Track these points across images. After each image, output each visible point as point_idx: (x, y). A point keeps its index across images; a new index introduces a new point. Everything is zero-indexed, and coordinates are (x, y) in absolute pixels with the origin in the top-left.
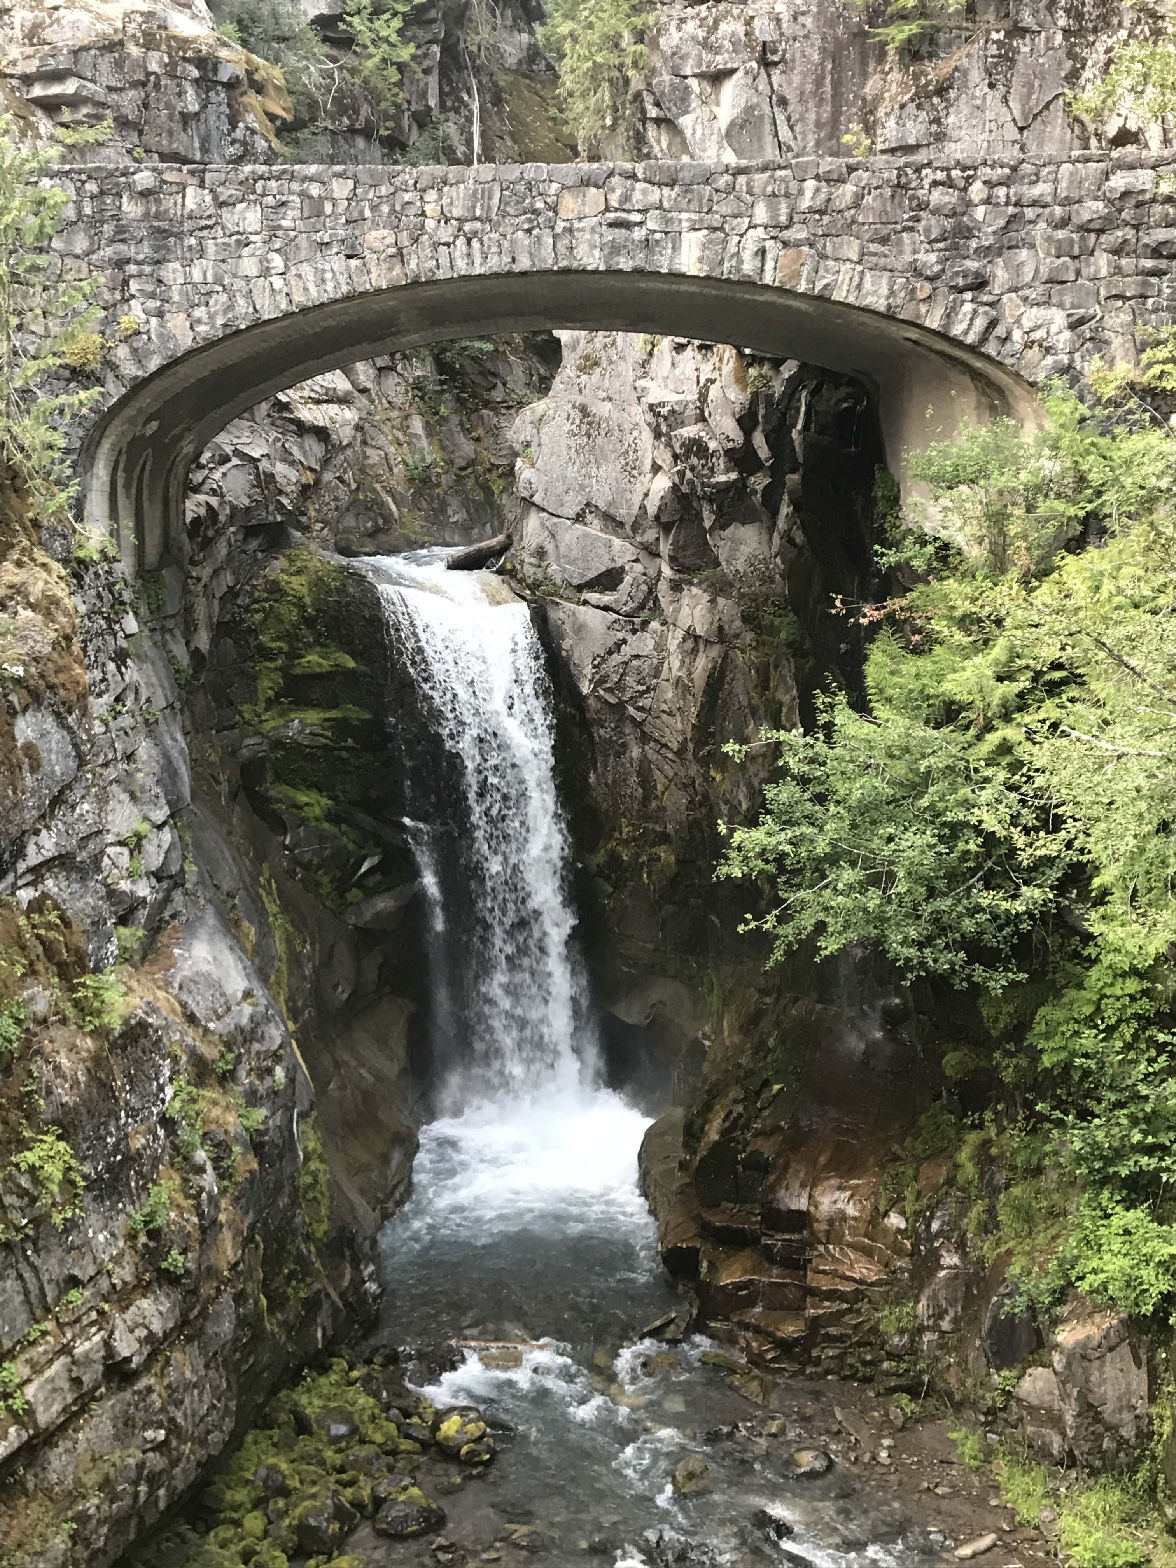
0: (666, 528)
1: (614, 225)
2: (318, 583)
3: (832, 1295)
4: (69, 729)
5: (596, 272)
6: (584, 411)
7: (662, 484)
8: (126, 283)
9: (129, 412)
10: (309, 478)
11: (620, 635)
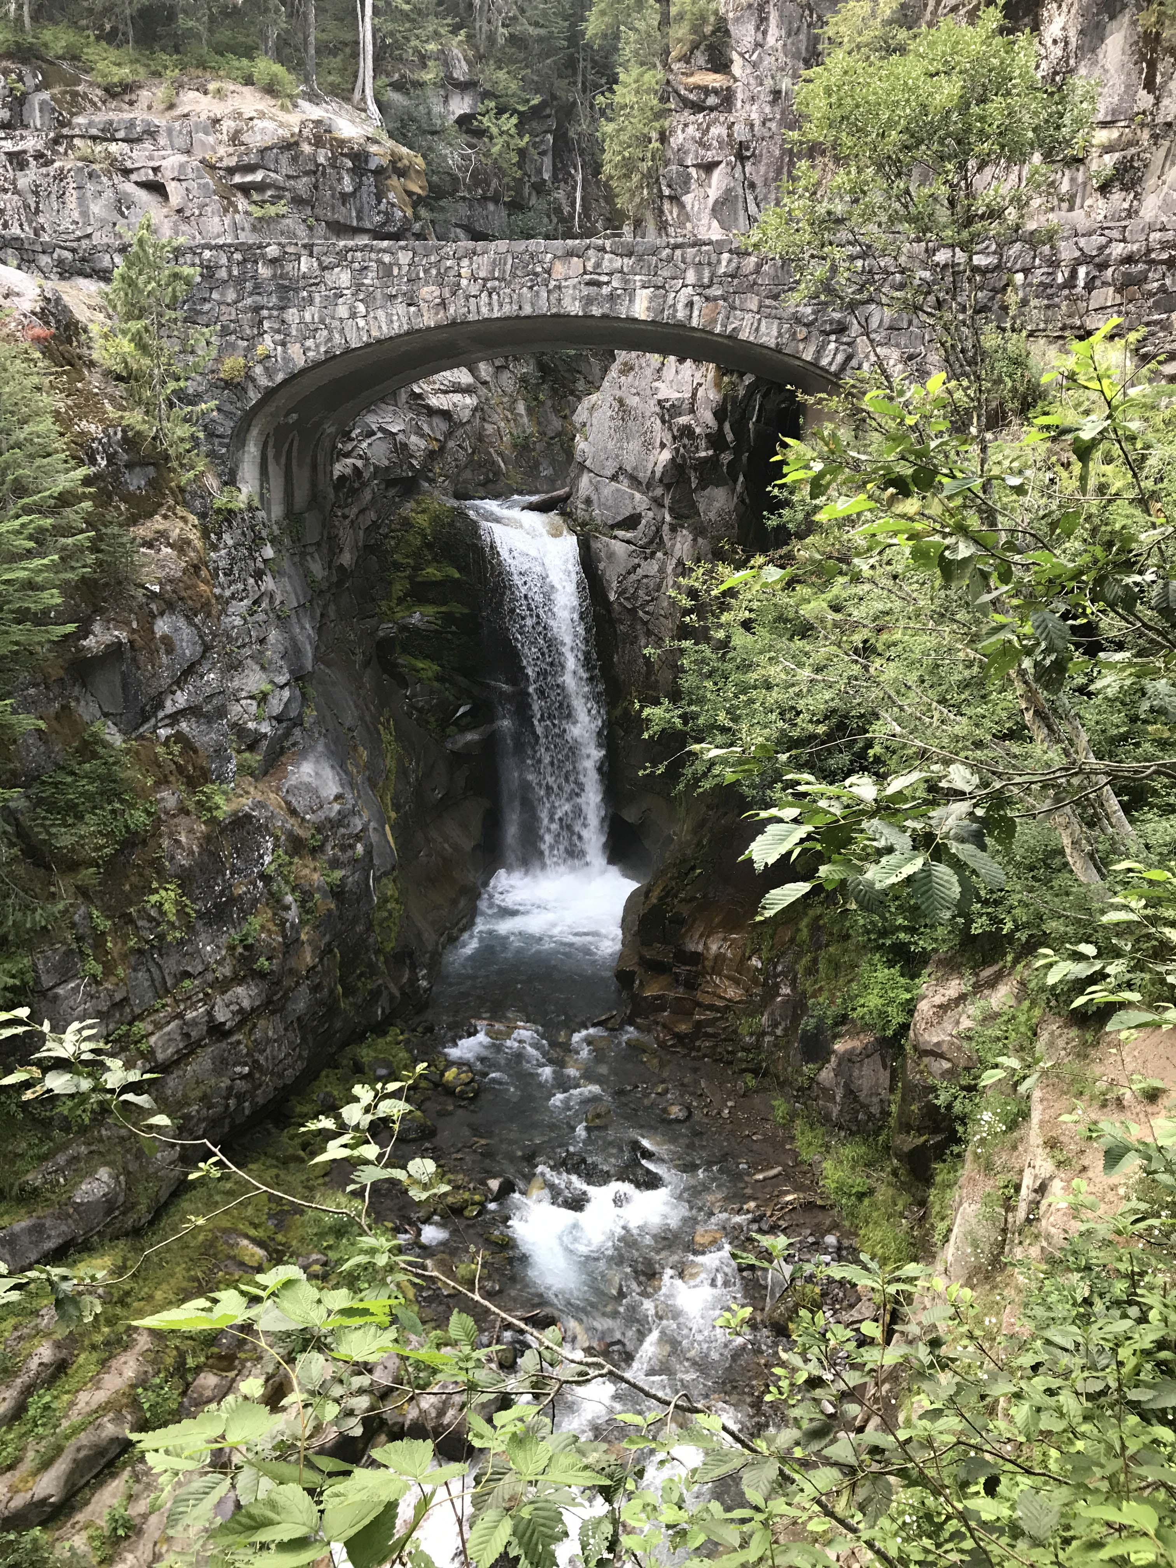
0: (668, 487)
1: (589, 283)
2: (436, 520)
3: (711, 1008)
4: (196, 626)
5: (576, 316)
6: (621, 401)
7: (666, 456)
8: (261, 322)
9: (270, 409)
10: (435, 446)
11: (636, 561)
